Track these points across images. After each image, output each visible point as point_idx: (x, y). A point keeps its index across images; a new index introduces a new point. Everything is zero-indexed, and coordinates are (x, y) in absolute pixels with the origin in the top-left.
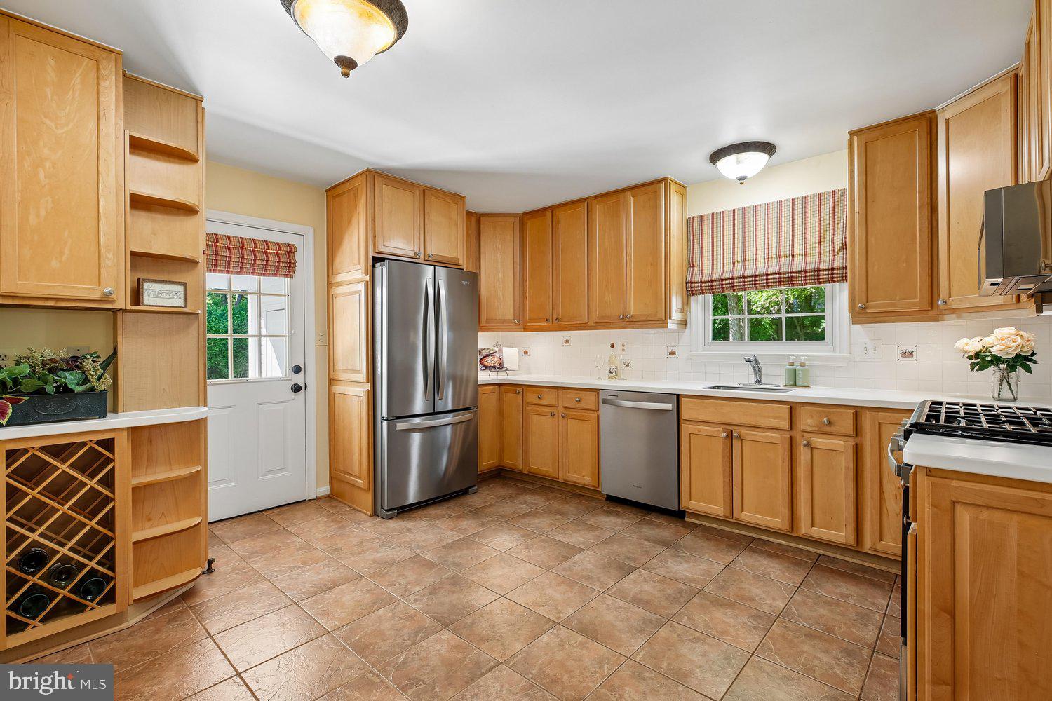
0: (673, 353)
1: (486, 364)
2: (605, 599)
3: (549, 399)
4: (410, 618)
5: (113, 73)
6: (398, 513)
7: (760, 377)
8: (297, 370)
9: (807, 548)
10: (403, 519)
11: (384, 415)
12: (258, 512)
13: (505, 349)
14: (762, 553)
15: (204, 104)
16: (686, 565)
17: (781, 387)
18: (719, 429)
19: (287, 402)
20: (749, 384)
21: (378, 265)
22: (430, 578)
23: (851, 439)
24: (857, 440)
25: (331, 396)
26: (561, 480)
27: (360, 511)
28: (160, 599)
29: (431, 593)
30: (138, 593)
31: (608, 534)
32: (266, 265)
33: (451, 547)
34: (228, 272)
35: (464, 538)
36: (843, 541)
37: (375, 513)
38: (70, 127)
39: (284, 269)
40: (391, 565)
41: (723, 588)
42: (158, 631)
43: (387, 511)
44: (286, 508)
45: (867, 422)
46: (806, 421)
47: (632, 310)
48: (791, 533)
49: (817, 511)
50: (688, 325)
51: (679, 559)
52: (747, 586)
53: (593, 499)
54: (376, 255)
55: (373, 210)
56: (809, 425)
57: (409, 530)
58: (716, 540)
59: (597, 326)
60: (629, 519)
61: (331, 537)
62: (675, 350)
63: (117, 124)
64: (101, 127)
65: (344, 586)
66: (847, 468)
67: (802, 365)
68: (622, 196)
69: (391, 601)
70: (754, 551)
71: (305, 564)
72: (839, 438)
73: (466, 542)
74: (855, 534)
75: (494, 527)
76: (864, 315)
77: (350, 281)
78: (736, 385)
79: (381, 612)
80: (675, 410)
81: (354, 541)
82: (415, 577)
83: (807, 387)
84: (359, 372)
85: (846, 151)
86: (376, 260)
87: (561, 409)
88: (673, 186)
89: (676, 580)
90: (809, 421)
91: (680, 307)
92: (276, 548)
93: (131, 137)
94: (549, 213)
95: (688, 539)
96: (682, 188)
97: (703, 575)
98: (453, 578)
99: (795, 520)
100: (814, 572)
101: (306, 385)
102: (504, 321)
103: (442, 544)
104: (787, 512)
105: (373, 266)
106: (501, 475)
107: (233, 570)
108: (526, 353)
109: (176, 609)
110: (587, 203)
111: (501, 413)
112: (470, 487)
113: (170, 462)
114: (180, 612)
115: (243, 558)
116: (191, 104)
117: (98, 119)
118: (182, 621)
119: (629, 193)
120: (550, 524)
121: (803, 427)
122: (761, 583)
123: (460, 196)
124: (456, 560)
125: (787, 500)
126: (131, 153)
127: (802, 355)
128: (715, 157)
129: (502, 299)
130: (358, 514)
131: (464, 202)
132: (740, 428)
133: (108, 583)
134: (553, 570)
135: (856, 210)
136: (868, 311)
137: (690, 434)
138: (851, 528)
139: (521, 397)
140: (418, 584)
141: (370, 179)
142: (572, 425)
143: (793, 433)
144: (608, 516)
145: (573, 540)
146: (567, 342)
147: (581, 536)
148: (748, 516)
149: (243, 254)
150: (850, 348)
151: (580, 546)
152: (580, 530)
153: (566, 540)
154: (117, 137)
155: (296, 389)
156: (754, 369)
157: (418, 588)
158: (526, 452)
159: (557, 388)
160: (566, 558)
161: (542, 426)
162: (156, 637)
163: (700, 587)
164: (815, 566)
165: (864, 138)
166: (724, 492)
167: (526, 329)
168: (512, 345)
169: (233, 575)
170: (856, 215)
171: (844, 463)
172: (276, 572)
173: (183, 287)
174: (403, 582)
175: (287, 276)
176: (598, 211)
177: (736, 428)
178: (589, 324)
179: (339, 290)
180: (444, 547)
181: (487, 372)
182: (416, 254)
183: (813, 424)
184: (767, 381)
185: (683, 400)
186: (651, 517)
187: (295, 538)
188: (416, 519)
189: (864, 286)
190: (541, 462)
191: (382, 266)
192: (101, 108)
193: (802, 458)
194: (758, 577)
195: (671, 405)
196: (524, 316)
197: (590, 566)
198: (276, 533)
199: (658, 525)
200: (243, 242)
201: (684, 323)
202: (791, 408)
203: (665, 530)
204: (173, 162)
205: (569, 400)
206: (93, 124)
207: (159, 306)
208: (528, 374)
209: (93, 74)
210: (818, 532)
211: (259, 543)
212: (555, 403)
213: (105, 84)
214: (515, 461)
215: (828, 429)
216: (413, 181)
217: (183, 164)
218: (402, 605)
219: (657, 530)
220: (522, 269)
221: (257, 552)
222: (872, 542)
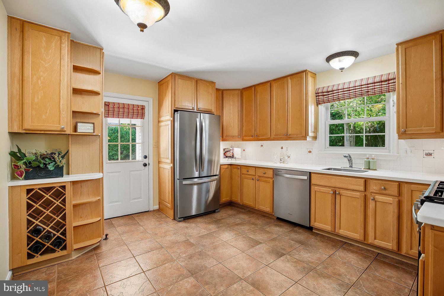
0: (310, 152)
1: (227, 155)
2: (267, 269)
3: (252, 172)
4: (178, 269)
5: (67, 41)
6: (184, 220)
7: (352, 164)
8: (146, 157)
9: (372, 249)
10: (185, 222)
11: (178, 178)
12: (130, 215)
13: (235, 149)
14: (349, 250)
15: (103, 51)
16: (309, 254)
17: (362, 170)
18: (329, 189)
19: (141, 170)
20: (347, 168)
21: (176, 113)
22: (191, 251)
23: (396, 198)
24: (400, 198)
25: (159, 168)
26: (256, 209)
27: (169, 217)
28: (85, 249)
29: (189, 258)
30: (76, 246)
31: (275, 236)
32: (133, 114)
33: (202, 237)
34: (118, 117)
35: (209, 233)
36: (391, 248)
37: (174, 219)
38: (50, 63)
39: (140, 116)
40: (176, 243)
41: (326, 268)
42: (81, 263)
43: (179, 218)
44: (141, 214)
45: (405, 190)
46: (373, 187)
47: (290, 131)
48: (364, 242)
49: (377, 232)
50: (317, 139)
51: (306, 251)
52: (338, 268)
53: (271, 218)
54: (175, 109)
55: (174, 90)
56: (375, 190)
57: (187, 227)
58: (327, 242)
59: (274, 139)
60: (286, 229)
61: (155, 228)
62: (311, 150)
63: (68, 61)
64: (62, 62)
65: (155, 251)
66: (394, 212)
67: (373, 159)
68: (285, 79)
69: (172, 260)
70: (345, 249)
71: (142, 239)
72: (390, 197)
73: (210, 235)
74: (397, 245)
75: (223, 229)
76: (405, 135)
77: (166, 120)
78: (340, 168)
79: (167, 265)
80: (309, 179)
81: (163, 231)
82: (184, 250)
83: (376, 170)
84: (168, 159)
85: (395, 53)
86: (175, 111)
87: (257, 177)
88: (309, 74)
89: (303, 262)
90: (375, 188)
91: (313, 130)
92: (133, 231)
93: (74, 66)
94: (253, 88)
95: (313, 240)
96: (314, 75)
97: (317, 260)
98: (201, 252)
99: (366, 236)
100: (374, 262)
101: (149, 163)
102: (233, 136)
103: (199, 235)
104: (362, 232)
105: (174, 114)
106: (231, 204)
107: (115, 239)
108: (244, 150)
109: (90, 254)
110: (269, 83)
111: (231, 178)
112: (216, 210)
113: (89, 195)
114: (91, 255)
115: (120, 235)
116: (99, 51)
117: (61, 59)
118: (91, 259)
119: (289, 78)
120: (248, 230)
121: (371, 191)
122: (346, 267)
123: (213, 82)
124: (204, 243)
125: (363, 226)
126: (73, 71)
127: (373, 154)
128: (329, 59)
129: (233, 127)
130: (168, 219)
131: (215, 85)
132: (339, 189)
133: (64, 242)
134: (245, 252)
135: (401, 82)
136: (407, 133)
137: (315, 191)
138: (395, 241)
139: (240, 171)
140: (185, 253)
141: (173, 77)
142: (262, 184)
143: (367, 193)
144: (276, 227)
145: (258, 238)
146: (262, 146)
147: (261, 236)
148: (342, 232)
149: (124, 110)
150: (398, 151)
151: (260, 241)
152: (261, 233)
153: (254, 238)
154: (68, 66)
155: (145, 165)
156: (349, 160)
157: (184, 255)
158: (242, 195)
159: (255, 167)
160: (253, 247)
161: (249, 184)
162: (80, 265)
163: (315, 266)
164: (375, 259)
165: (404, 46)
166: (331, 220)
167: (243, 140)
168: (238, 147)
169: (114, 241)
170: (401, 85)
171: (392, 210)
172: (130, 242)
173: (93, 125)
174: (179, 252)
175: (142, 118)
176: (275, 87)
177: (338, 189)
178: (270, 138)
179: (162, 124)
180: (200, 237)
181: (227, 159)
182: (193, 108)
183: (376, 189)
184: (355, 166)
185: (313, 175)
186: (296, 229)
187: (141, 228)
188: (191, 223)
189: (405, 120)
190: (248, 201)
191: (177, 113)
192: (62, 55)
193: (371, 206)
194: (345, 263)
195: (307, 177)
196: (242, 134)
197: (263, 252)
198: (135, 224)
199: (299, 233)
200: (124, 105)
201: (315, 138)
202: (365, 180)
203: (302, 235)
204: (91, 75)
205: (260, 173)
206: (58, 62)
207: (84, 133)
208: (245, 160)
209: (59, 42)
210: (378, 242)
211: (127, 228)
212: (254, 174)
213: (63, 46)
214: (237, 199)
215: (384, 192)
216: (192, 77)
217: (95, 75)
218: (176, 263)
219: (298, 236)
220: (241, 114)
221: (126, 232)
222: (406, 250)
